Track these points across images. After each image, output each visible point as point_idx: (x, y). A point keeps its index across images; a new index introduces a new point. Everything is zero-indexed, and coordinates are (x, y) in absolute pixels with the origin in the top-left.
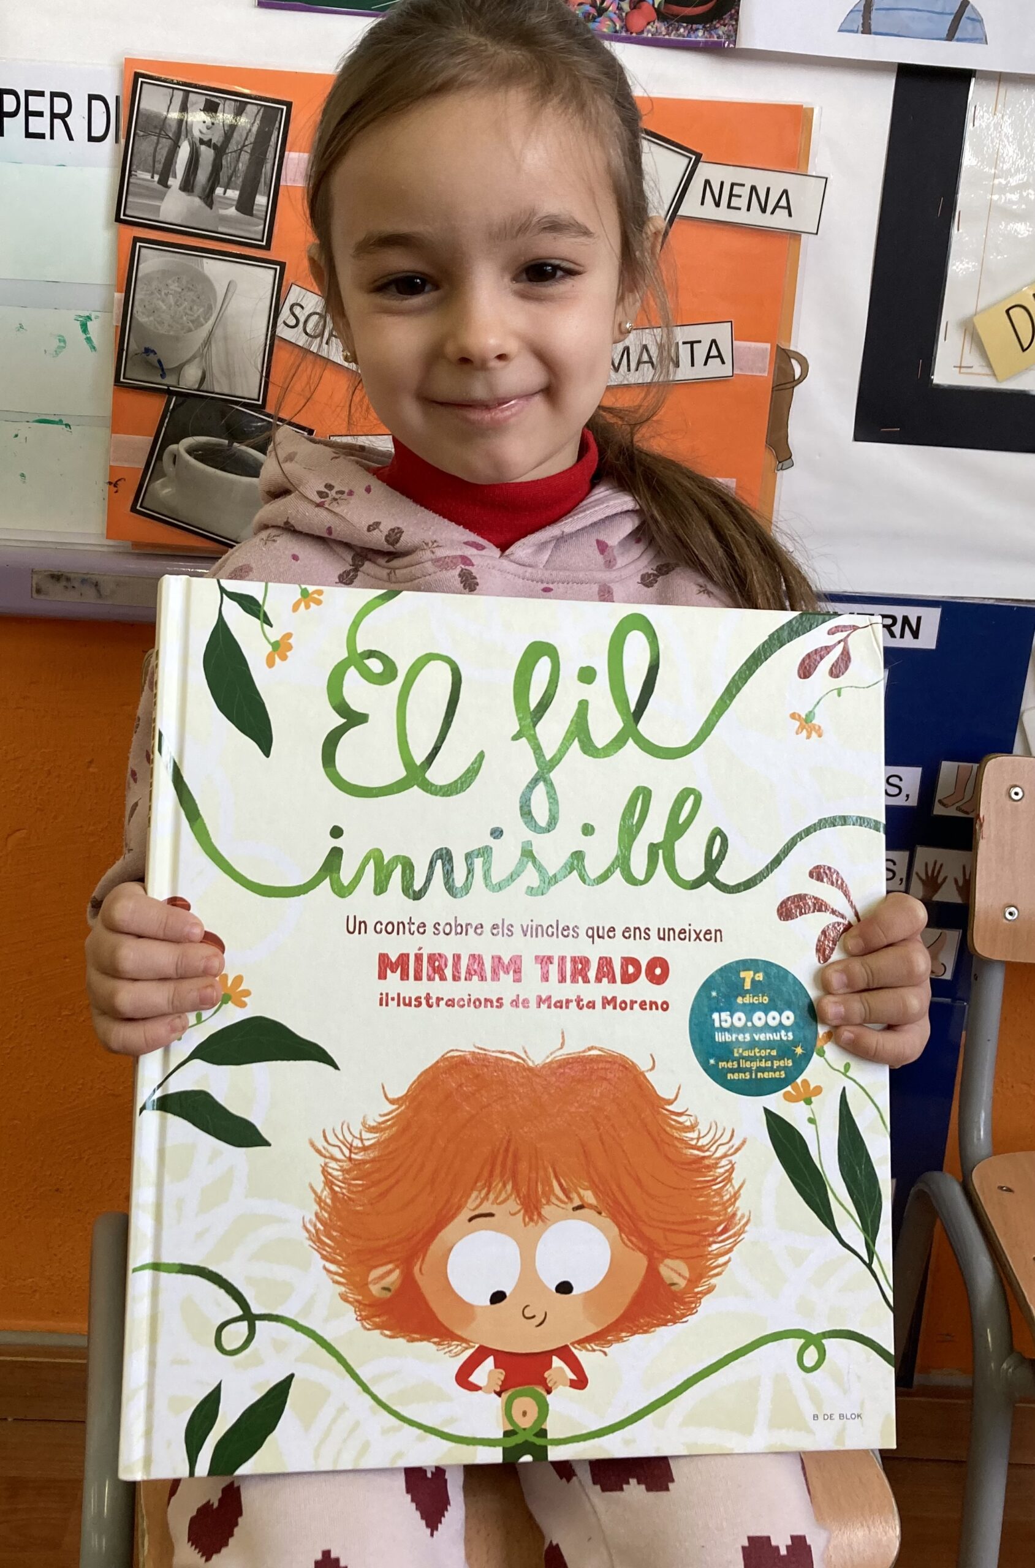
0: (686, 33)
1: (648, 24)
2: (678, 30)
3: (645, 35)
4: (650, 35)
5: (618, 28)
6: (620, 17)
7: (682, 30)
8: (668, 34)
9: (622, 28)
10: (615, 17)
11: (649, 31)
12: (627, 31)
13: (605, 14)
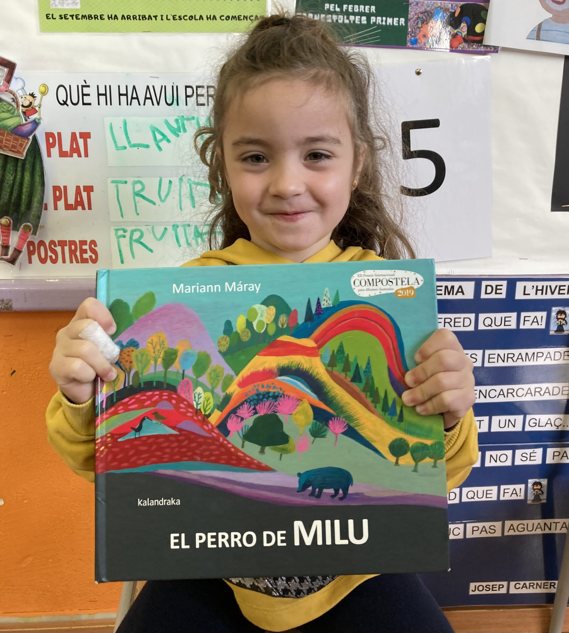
0: (476, 48)
1: (460, 44)
2: (473, 46)
3: (458, 49)
4: (461, 49)
7: (474, 46)
8: (469, 48)
11: (460, 47)
12: (451, 47)
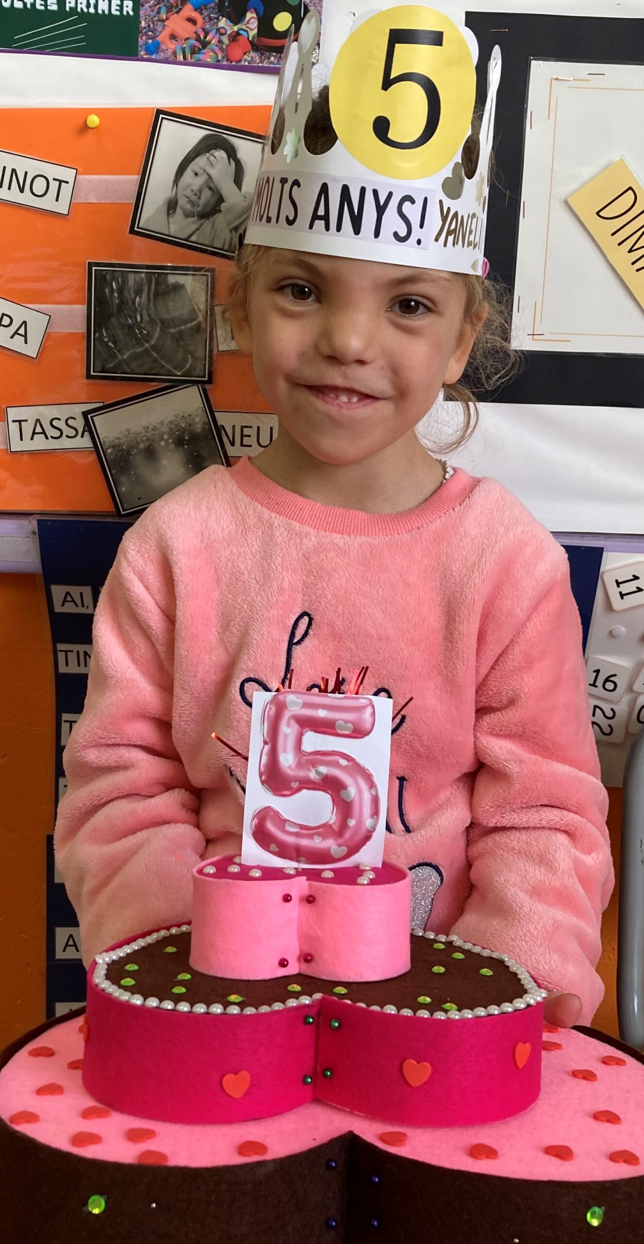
0: (276, 61)
1: (245, 54)
2: (269, 58)
3: (243, 63)
4: (247, 63)
5: (220, 58)
6: (221, 49)
7: (272, 59)
8: (261, 62)
9: (223, 58)
10: (217, 49)
11: (246, 60)
12: (228, 60)
13: (209, 46)
